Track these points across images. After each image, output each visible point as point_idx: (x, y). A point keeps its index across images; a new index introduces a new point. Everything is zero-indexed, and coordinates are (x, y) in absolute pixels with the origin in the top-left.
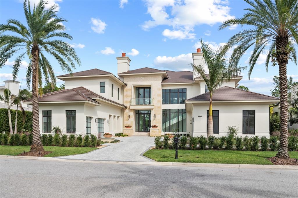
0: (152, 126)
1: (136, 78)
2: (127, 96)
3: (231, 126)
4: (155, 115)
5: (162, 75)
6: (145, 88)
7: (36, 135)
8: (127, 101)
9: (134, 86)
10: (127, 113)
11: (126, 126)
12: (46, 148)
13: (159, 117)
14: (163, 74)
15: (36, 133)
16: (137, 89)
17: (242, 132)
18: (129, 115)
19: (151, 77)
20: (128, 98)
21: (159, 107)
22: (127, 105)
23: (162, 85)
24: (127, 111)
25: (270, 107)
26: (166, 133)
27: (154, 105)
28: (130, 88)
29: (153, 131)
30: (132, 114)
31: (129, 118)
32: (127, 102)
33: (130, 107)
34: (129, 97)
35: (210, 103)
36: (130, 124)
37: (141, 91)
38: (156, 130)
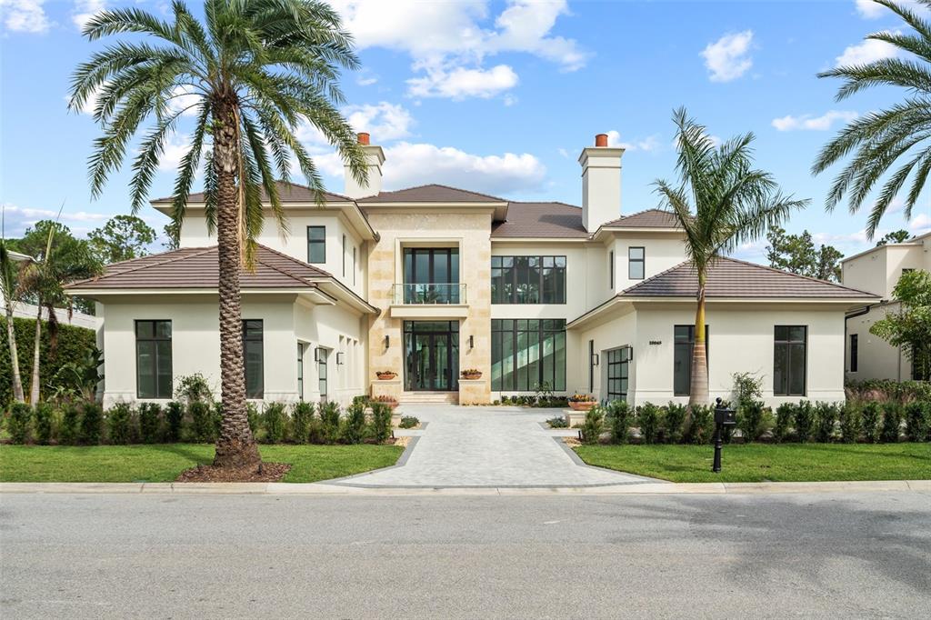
0: (465, 373)
1: (409, 217)
2: (378, 276)
3: (742, 372)
4: (472, 337)
5: (492, 211)
6: (435, 251)
7: (237, 405)
8: (379, 292)
9: (401, 243)
10: (380, 329)
11: (379, 374)
12: (268, 453)
13: (484, 343)
14: (495, 208)
15: (236, 399)
16: (410, 251)
17: (772, 390)
18: (387, 338)
19: (456, 216)
20: (382, 281)
21: (485, 313)
22: (382, 305)
23: (492, 242)
24: (380, 323)
25: (846, 318)
26: (504, 394)
27: (468, 307)
28: (390, 249)
29: (467, 390)
30: (396, 334)
31: (387, 347)
32: (378, 294)
33: (390, 310)
34: (386, 278)
35: (699, 304)
36: (391, 365)
37: (423, 259)
38: (478, 386)
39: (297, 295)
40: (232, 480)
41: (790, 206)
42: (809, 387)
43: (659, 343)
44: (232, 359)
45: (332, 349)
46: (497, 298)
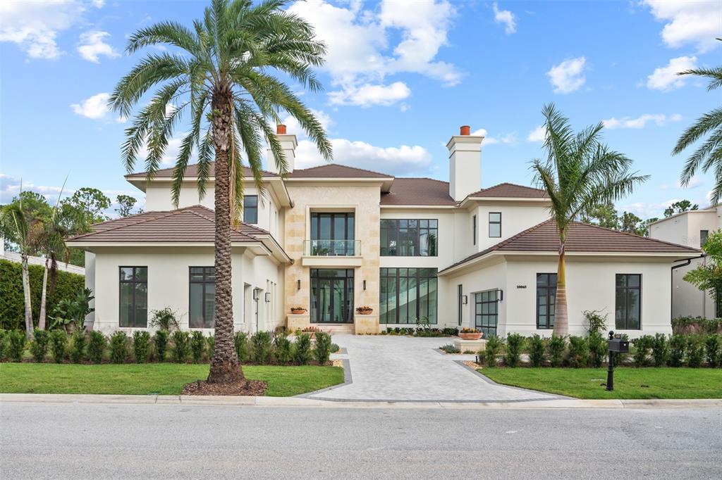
0: (360, 310)
1: (316, 189)
2: (293, 234)
3: (590, 310)
4: (365, 282)
5: (381, 185)
6: (335, 215)
8: (292, 246)
9: (310, 209)
10: (293, 275)
11: (293, 310)
13: (374, 286)
14: (384, 182)
16: (316, 215)
17: (615, 324)
18: (299, 281)
19: (354, 189)
20: (296, 238)
21: (375, 263)
22: (295, 256)
23: (381, 209)
24: (291, 271)
25: (672, 268)
26: (389, 326)
27: (362, 258)
28: (302, 213)
29: (362, 322)
30: (306, 278)
31: (299, 289)
32: (293, 248)
33: (301, 259)
34: (299, 235)
35: (562, 256)
36: (301, 303)
37: (325, 221)
38: (371, 320)
39: (245, 248)
40: (226, 394)
41: (633, 181)
42: (644, 323)
43: (525, 287)
44: (224, 297)
45: (262, 290)
46: (385, 251)
